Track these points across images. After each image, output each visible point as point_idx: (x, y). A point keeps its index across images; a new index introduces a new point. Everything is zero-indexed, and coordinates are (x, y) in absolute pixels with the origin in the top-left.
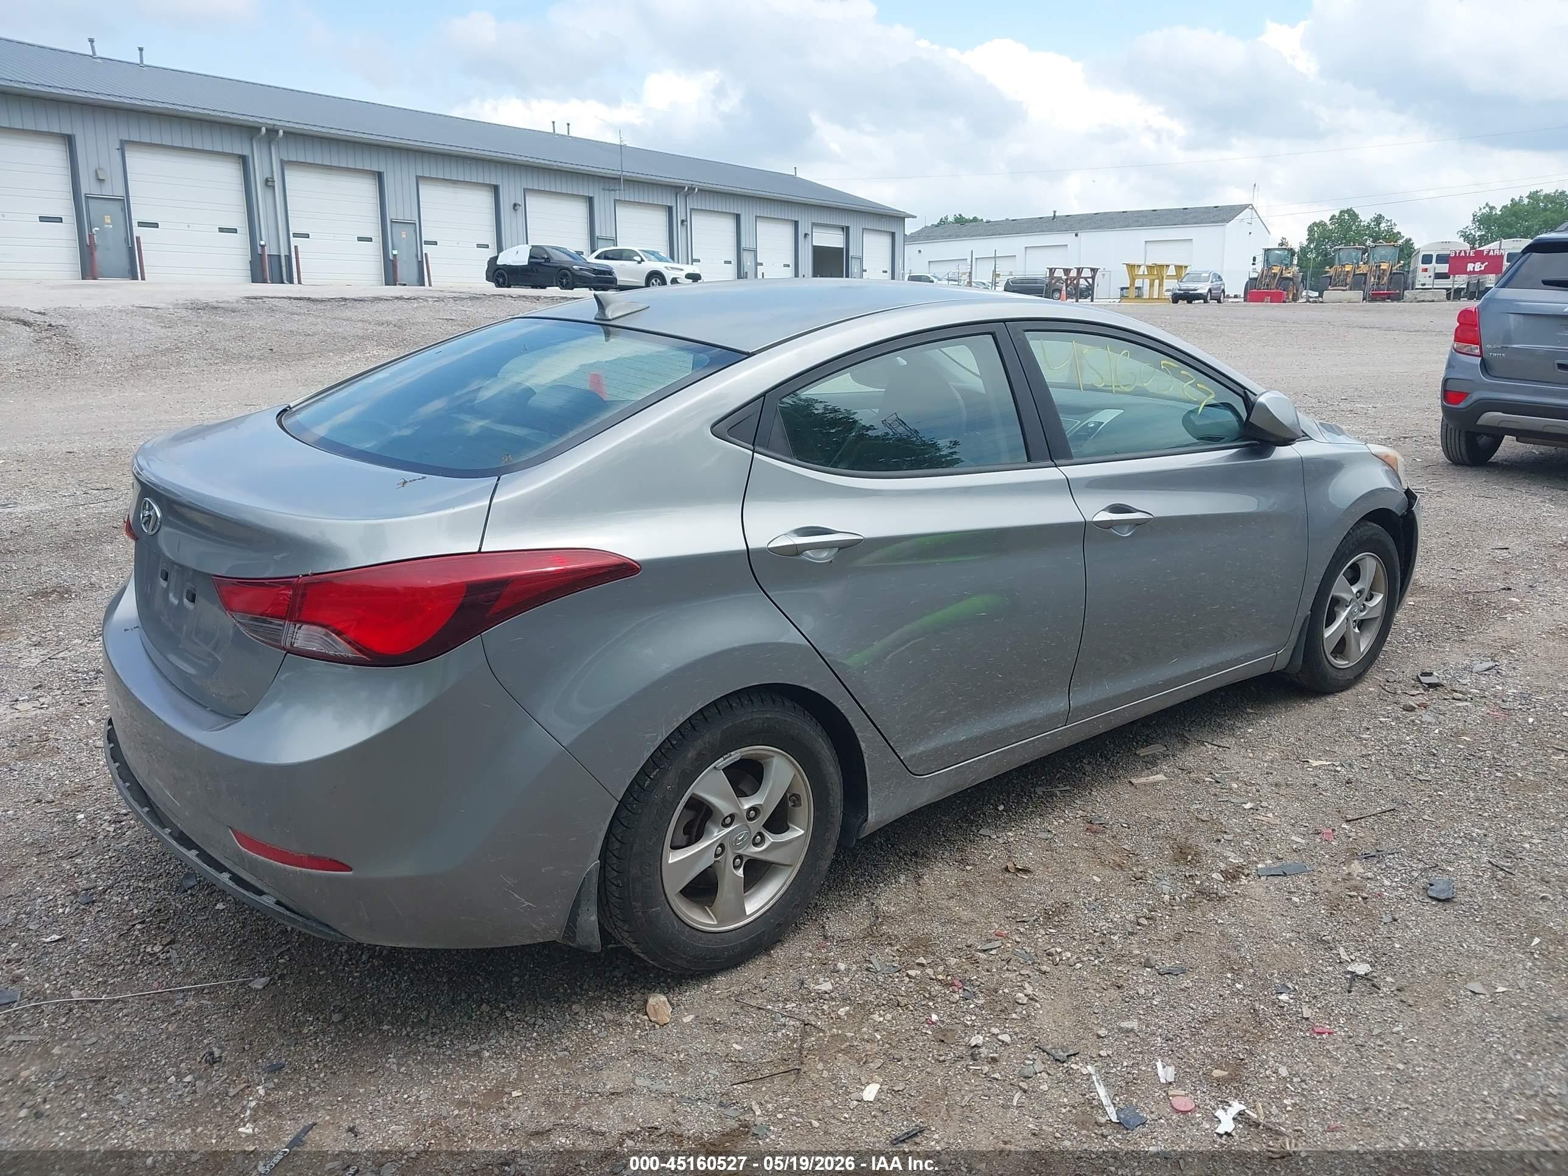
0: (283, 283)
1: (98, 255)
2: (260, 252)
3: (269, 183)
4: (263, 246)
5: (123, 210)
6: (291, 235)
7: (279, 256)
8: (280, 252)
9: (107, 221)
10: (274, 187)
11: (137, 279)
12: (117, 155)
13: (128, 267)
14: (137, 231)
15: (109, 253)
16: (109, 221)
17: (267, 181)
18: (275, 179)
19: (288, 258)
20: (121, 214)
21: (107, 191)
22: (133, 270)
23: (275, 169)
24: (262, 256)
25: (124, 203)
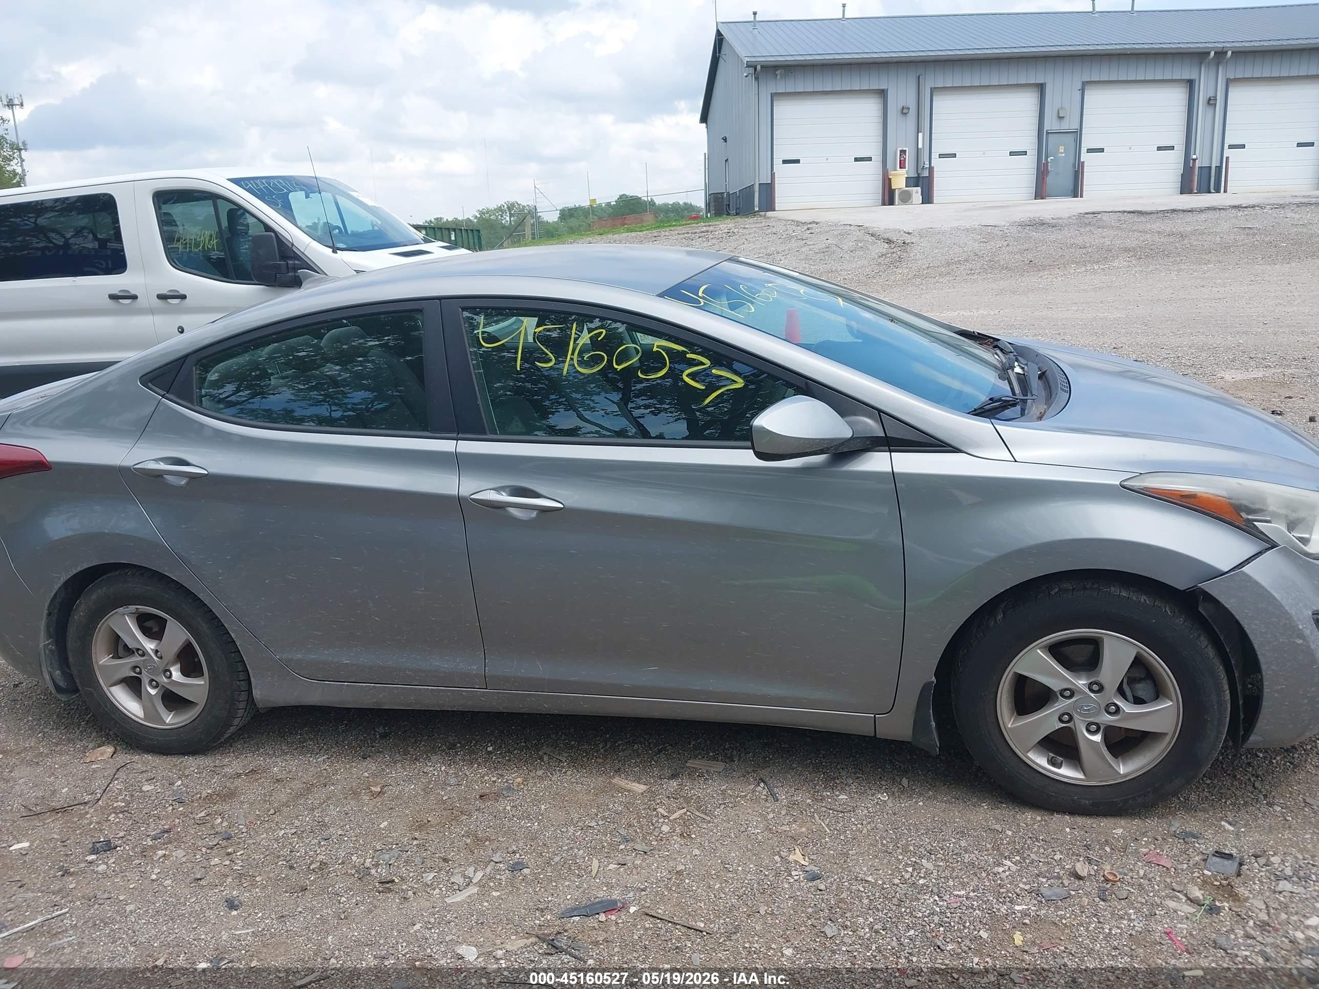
0: (1210, 192)
1: (1050, 180)
2: (1191, 166)
3: (1211, 102)
4: (1194, 160)
5: (1076, 140)
6: (1226, 146)
7: (1210, 167)
8: (1211, 164)
9: (1061, 151)
10: (1215, 105)
11: (1077, 197)
12: (1079, 94)
13: (1072, 187)
14: (1085, 157)
15: (1059, 176)
16: (1063, 151)
17: (1210, 99)
18: (1218, 98)
19: (1219, 169)
20: (1073, 145)
21: (1065, 126)
22: (1076, 191)
23: (1219, 89)
24: (1193, 168)
25: (1077, 134)
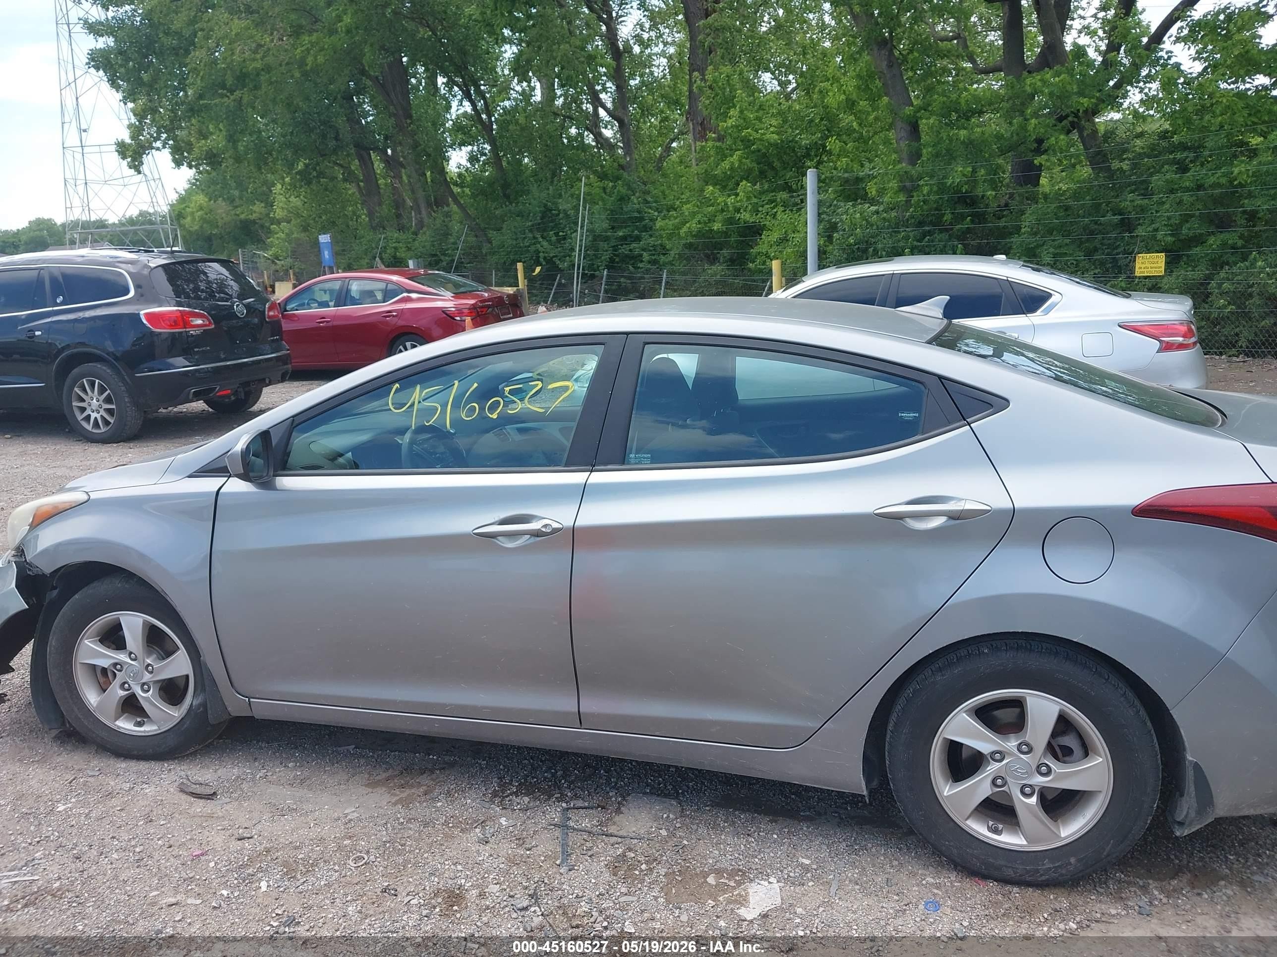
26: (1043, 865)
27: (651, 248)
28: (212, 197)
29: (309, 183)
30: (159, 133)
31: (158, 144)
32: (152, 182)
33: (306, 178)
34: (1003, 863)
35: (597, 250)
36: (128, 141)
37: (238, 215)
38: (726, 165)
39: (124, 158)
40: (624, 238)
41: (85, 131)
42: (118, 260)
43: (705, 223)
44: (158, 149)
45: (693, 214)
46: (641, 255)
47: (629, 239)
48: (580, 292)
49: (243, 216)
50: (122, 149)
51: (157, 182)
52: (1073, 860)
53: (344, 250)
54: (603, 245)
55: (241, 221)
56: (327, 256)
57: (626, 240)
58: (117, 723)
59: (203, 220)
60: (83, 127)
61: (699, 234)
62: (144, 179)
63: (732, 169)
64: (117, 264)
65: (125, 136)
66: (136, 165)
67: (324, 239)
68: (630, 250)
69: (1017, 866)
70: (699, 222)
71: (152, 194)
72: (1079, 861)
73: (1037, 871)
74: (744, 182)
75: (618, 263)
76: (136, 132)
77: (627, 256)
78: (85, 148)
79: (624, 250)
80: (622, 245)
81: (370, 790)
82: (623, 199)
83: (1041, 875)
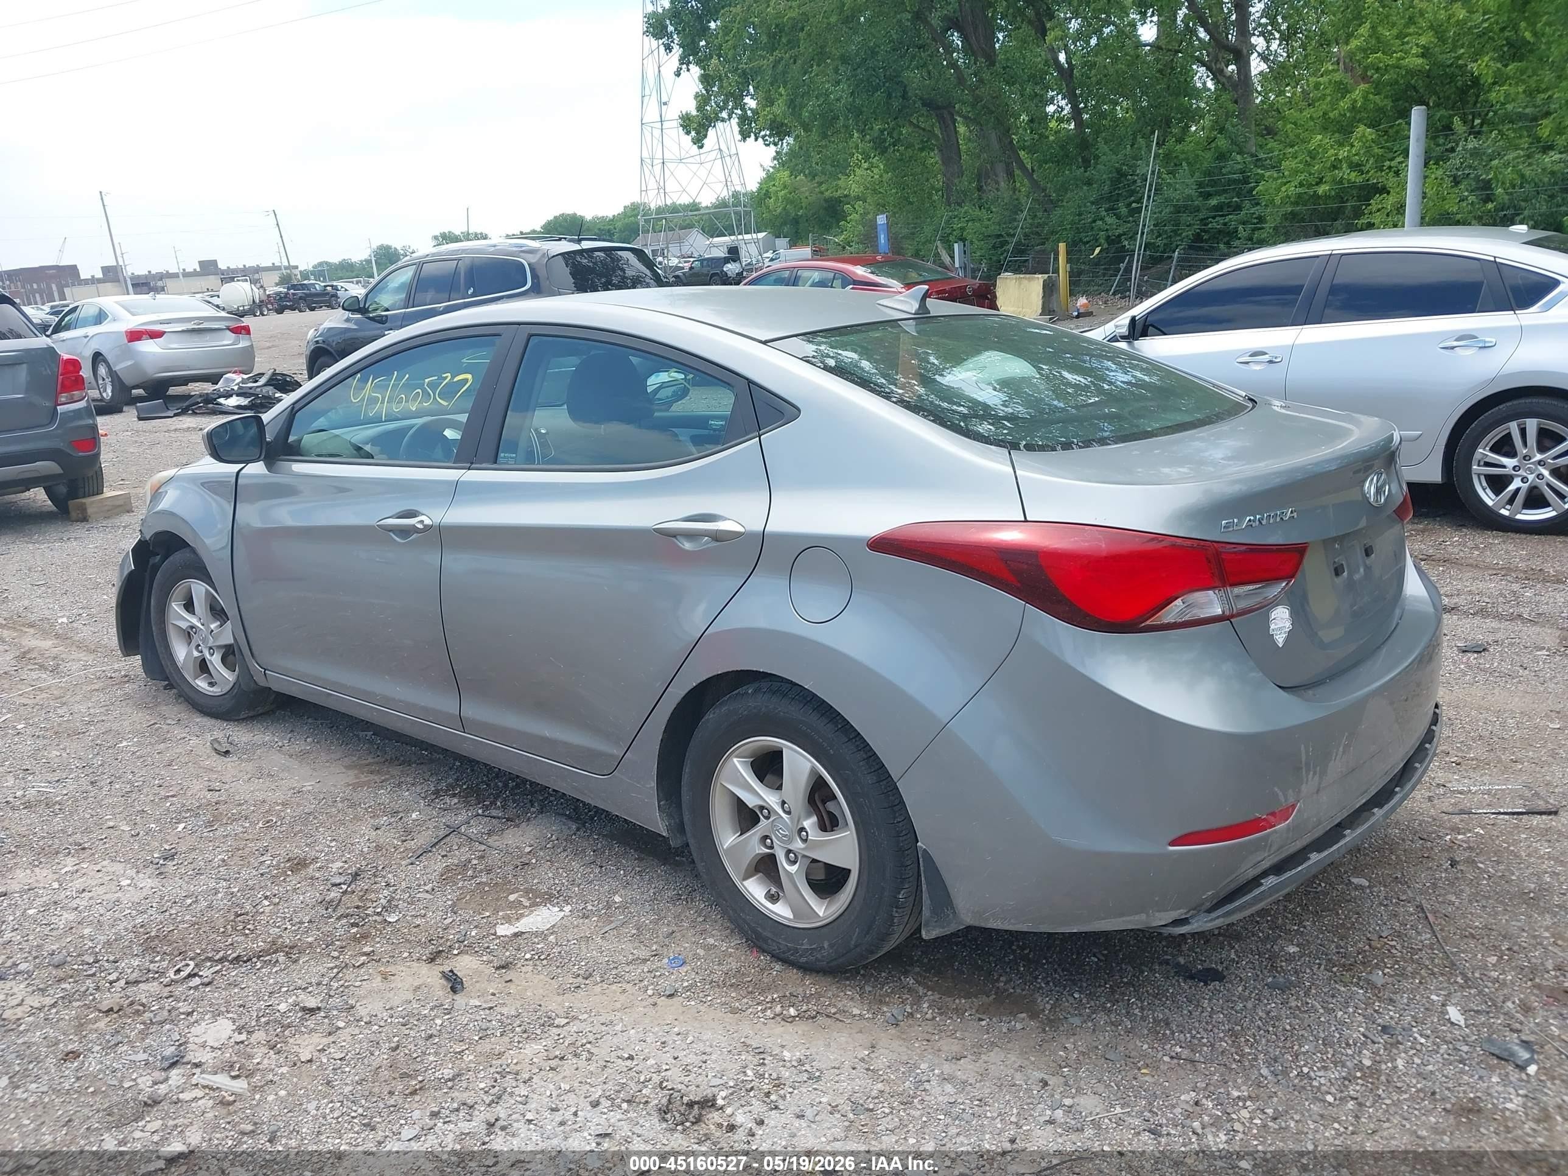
26: (802, 944)
27: (1255, 221)
28: (793, 173)
29: (884, 152)
30: (726, 102)
31: (724, 114)
32: (728, 159)
33: (880, 146)
34: (769, 935)
35: (1177, 225)
36: (694, 113)
37: (822, 193)
38: (1344, 104)
39: (688, 133)
40: (1219, 208)
41: (665, 104)
42: (523, 249)
43: (1310, 186)
44: (723, 120)
45: (1296, 172)
46: (1236, 231)
47: (1226, 209)
48: (1139, 279)
49: (827, 194)
50: (687, 123)
51: (733, 158)
52: (826, 945)
53: (913, 234)
54: (1185, 218)
55: (826, 200)
56: (883, 241)
57: (1221, 209)
58: (197, 681)
59: (788, 201)
60: (663, 100)
61: (1299, 199)
62: (719, 156)
63: (1353, 108)
64: (522, 254)
65: (691, 107)
66: (699, 141)
67: (881, 219)
68: (1225, 224)
69: (780, 941)
70: (1301, 185)
71: (727, 174)
72: (831, 946)
73: (796, 951)
74: (1362, 128)
75: (1206, 241)
76: (702, 101)
77: (1220, 232)
78: (664, 123)
79: (1215, 224)
80: (1214, 218)
81: (344, 770)
82: (1222, 157)
83: (801, 956)
